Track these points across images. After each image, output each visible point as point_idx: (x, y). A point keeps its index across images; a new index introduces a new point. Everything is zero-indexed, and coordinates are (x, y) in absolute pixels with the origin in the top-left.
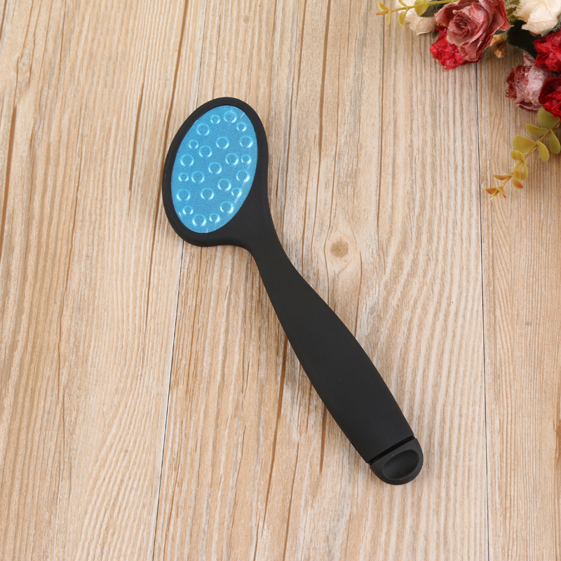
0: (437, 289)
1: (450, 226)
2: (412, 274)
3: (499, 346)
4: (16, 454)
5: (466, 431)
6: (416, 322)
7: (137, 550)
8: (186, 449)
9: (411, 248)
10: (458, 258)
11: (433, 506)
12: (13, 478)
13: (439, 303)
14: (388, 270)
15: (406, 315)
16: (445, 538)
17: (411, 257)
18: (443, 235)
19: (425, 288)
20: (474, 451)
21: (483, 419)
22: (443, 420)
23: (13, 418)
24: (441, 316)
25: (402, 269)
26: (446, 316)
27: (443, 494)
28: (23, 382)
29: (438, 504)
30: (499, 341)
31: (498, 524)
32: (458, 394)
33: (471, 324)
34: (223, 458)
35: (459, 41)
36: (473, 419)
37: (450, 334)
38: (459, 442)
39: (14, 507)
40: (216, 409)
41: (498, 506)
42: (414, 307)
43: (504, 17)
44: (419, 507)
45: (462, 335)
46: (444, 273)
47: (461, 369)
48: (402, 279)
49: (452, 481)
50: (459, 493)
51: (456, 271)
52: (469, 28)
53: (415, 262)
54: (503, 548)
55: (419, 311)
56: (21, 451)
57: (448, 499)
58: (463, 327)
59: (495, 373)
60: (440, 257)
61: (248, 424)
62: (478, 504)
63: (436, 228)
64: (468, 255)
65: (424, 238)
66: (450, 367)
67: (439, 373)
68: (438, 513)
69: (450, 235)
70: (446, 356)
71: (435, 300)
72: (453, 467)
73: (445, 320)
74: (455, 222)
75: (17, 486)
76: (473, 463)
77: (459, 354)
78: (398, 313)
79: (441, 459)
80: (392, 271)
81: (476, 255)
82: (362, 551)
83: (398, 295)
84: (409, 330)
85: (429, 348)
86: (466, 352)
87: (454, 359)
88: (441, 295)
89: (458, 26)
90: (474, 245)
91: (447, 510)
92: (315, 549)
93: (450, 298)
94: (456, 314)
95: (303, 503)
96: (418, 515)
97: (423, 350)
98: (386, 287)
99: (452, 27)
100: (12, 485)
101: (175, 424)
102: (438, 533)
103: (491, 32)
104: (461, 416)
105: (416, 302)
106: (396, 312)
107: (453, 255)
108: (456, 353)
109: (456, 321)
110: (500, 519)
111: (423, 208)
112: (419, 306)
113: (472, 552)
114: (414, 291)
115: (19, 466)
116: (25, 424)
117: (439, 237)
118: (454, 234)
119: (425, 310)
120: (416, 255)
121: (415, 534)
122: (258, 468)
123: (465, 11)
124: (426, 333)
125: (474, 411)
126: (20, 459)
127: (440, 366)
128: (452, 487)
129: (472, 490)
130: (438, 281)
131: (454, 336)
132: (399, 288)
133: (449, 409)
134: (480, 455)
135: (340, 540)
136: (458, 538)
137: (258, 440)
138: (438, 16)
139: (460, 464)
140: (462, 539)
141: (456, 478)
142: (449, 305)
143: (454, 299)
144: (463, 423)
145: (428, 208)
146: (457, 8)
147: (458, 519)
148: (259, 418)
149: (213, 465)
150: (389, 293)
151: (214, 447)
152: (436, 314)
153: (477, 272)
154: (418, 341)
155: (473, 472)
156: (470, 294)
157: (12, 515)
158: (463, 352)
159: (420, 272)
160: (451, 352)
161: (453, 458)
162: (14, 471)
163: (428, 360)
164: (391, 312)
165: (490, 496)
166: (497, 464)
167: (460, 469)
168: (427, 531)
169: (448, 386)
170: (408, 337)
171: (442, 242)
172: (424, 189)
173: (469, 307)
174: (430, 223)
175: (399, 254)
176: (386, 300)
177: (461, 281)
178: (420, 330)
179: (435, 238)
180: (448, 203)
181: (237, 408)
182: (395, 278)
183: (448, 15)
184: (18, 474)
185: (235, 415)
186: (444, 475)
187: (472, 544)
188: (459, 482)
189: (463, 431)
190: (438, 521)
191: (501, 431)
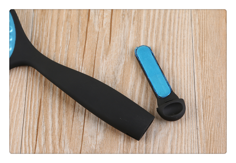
5: (182, 24)
7: (19, 80)
8: (42, 35)
20: (186, 32)
21: (190, 19)
22: (170, 20)
27: (171, 52)
29: (168, 56)
31: (199, 64)
34: (61, 39)
36: (185, 19)
38: (178, 29)
40: (57, 18)
41: (199, 56)
50: (179, 51)
54: (202, 74)
57: (173, 54)
61: (73, 24)
62: (189, 55)
72: (175, 40)
76: (186, 38)
79: (169, 37)
82: (131, 77)
91: (173, 58)
92: (108, 77)
95: (101, 58)
101: (37, 25)
104: (179, 17)
110: (199, 62)
113: (186, 77)
122: (79, 43)
125: (185, 15)
128: (175, 48)
129: (185, 50)
134: (189, 34)
135: (120, 73)
136: (179, 71)
137: (78, 31)
139: (179, 38)
140: (181, 71)
141: (177, 45)
147: (179, 62)
148: (79, 21)
149: (56, 43)
151: (57, 35)
155: (186, 42)
161: (176, 36)
165: (194, 52)
166: (198, 38)
167: (179, 41)
181: (67, 17)
185: (67, 21)
186: (171, 43)
187: (186, 73)
188: (179, 47)
189: (180, 24)
190: (169, 63)
191: (199, 23)
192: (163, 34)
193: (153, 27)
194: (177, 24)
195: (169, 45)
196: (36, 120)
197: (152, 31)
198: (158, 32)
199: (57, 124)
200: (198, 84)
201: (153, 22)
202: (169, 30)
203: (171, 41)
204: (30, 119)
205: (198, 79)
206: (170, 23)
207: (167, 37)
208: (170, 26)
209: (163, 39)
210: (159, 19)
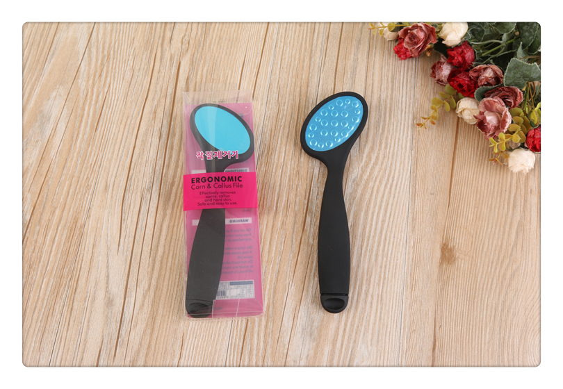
0: (387, 172)
1: (397, 140)
2: (375, 164)
3: (416, 204)
4: (171, 238)
5: (396, 245)
6: (376, 188)
9: (376, 151)
10: (399, 157)
11: (377, 281)
12: (169, 250)
13: (388, 179)
14: (364, 161)
15: (371, 184)
16: (382, 298)
17: (376, 155)
18: (392, 145)
19: (382, 171)
20: (399, 256)
22: (386, 239)
23: (170, 220)
24: (389, 186)
25: (370, 161)
26: (391, 186)
27: (382, 276)
28: (177, 202)
29: (379, 281)
30: (416, 201)
32: (394, 226)
33: (403, 191)
34: (274, 249)
35: (410, 47)
37: (392, 196)
38: (392, 250)
39: (169, 264)
41: (409, 284)
42: (376, 181)
43: (434, 36)
44: (370, 281)
45: (398, 197)
46: (391, 164)
47: (396, 214)
48: (371, 166)
49: (387, 270)
50: (390, 276)
51: (398, 164)
52: (416, 40)
53: (377, 158)
54: (410, 305)
55: (377, 182)
56: (174, 237)
57: (385, 278)
58: (399, 193)
59: (413, 217)
60: (390, 156)
61: (288, 233)
63: (389, 141)
64: (405, 156)
65: (383, 146)
66: (391, 212)
67: (385, 215)
68: (379, 285)
69: (396, 146)
70: (390, 207)
71: (386, 178)
72: (388, 263)
73: (390, 189)
74: (399, 139)
75: (171, 254)
76: (398, 262)
77: (396, 206)
78: (367, 183)
79: (383, 258)
80: (366, 161)
81: (409, 156)
83: (368, 174)
84: (372, 192)
85: (381, 202)
86: (400, 205)
87: (393, 209)
88: (389, 176)
89: (410, 39)
90: (408, 151)
91: (383, 283)
93: (393, 177)
94: (396, 186)
96: (369, 285)
97: (378, 203)
98: (362, 169)
99: (407, 39)
100: (169, 253)
102: (378, 295)
103: (427, 43)
104: (394, 237)
105: (376, 178)
106: (366, 182)
107: (397, 156)
108: (394, 206)
109: (396, 189)
110: (409, 290)
111: (383, 130)
112: (378, 180)
113: (394, 305)
114: (376, 173)
115: (172, 244)
116: (176, 223)
117: (390, 146)
118: (398, 145)
119: (380, 182)
120: (378, 154)
121: (366, 294)
122: (291, 255)
123: (415, 31)
124: (380, 194)
126: (173, 241)
127: (386, 211)
128: (387, 272)
129: (397, 275)
130: (388, 168)
131: (394, 197)
132: (369, 170)
133: (389, 233)
134: (402, 258)
136: (388, 298)
137: (292, 241)
138: (400, 33)
139: (392, 262)
140: (390, 298)
141: (389, 268)
142: (393, 181)
143: (395, 178)
144: (395, 241)
145: (386, 131)
146: (410, 30)
147: (389, 289)
148: (294, 230)
149: (269, 252)
150: (363, 172)
152: (386, 185)
153: (408, 166)
154: (376, 198)
155: (398, 266)
156: (404, 176)
157: (168, 268)
158: (398, 206)
159: (380, 163)
160: (392, 205)
161: (389, 258)
162: (170, 246)
163: (380, 208)
164: (363, 182)
166: (410, 263)
167: (392, 264)
168: (373, 293)
169: (389, 222)
170: (371, 195)
171: (392, 149)
172: (385, 121)
173: (403, 183)
174: (387, 138)
175: (369, 153)
176: (362, 176)
177: (400, 169)
178: (378, 192)
179: (389, 146)
180: (396, 129)
181: (283, 224)
182: (367, 165)
183: (406, 33)
184: (172, 248)
185: (282, 228)
186: (383, 266)
187: (395, 301)
188: (391, 271)
189: (395, 245)
190: (379, 289)
191: (414, 246)
192: (377, 255)
193: (367, 245)
194: (391, 245)
195: (381, 267)
196: (243, 337)
197: (367, 250)
198: (372, 252)
199: (262, 344)
200: (405, 315)
201: (368, 240)
202: (383, 251)
203: (384, 264)
204: (237, 335)
205: (405, 309)
206: (385, 243)
207: (380, 258)
208: (384, 246)
209: (376, 260)
210: (374, 237)
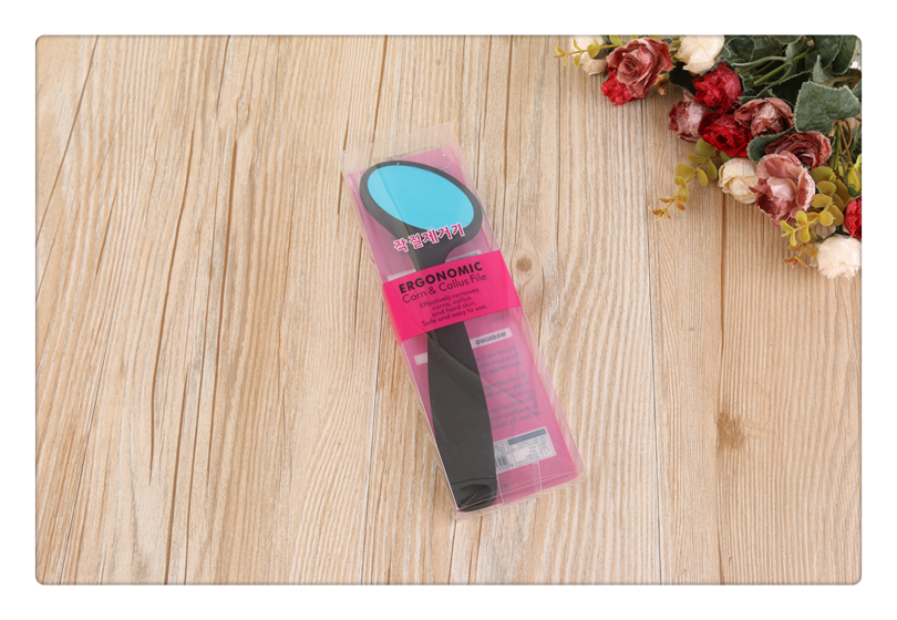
0: (610, 299)
1: (621, 243)
2: (588, 286)
3: (666, 349)
4: (243, 446)
6: (592, 328)
9: (587, 263)
10: (628, 271)
11: (610, 490)
12: (241, 468)
13: (613, 311)
14: (567, 283)
15: (584, 322)
16: (621, 518)
17: (587, 271)
18: (615, 252)
19: (600, 298)
23: (239, 414)
24: (615, 323)
25: (579, 282)
26: (619, 323)
28: (248, 383)
30: (665, 345)
32: (631, 392)
33: (641, 330)
35: (628, 81)
37: (623, 339)
39: (242, 493)
42: (591, 316)
43: (668, 59)
44: (598, 491)
45: (633, 339)
46: (616, 285)
47: (633, 370)
48: (580, 291)
49: (626, 468)
51: (627, 284)
52: (637, 68)
53: (590, 276)
55: (595, 318)
56: (247, 444)
58: (634, 332)
59: (663, 373)
60: (613, 272)
63: (608, 246)
64: (638, 268)
65: (599, 254)
66: (623, 368)
67: (613, 373)
68: (614, 496)
69: (621, 252)
70: (620, 358)
71: (609, 309)
73: (618, 327)
74: (625, 240)
75: (244, 474)
77: (631, 356)
78: (576, 321)
80: (571, 284)
81: (645, 268)
83: (577, 304)
84: (587, 335)
85: (605, 351)
86: (637, 354)
87: (627, 361)
88: (614, 305)
89: (627, 67)
90: (642, 260)
93: (622, 307)
94: (628, 321)
96: (597, 498)
97: (599, 353)
98: (565, 297)
99: (621, 68)
100: (240, 473)
102: (614, 513)
103: (657, 72)
105: (592, 311)
106: (575, 319)
107: (624, 270)
108: (628, 355)
109: (627, 327)
111: (597, 228)
112: (595, 314)
114: (590, 301)
115: (245, 457)
116: (250, 420)
117: (611, 254)
118: (625, 251)
119: (600, 317)
120: (592, 270)
121: (594, 515)
123: (634, 53)
124: (602, 337)
126: (246, 451)
127: (614, 367)
130: (611, 292)
131: (626, 341)
132: (577, 298)
133: (622, 404)
138: (609, 59)
142: (621, 313)
143: (625, 308)
144: (635, 417)
145: (601, 228)
146: (626, 51)
150: (568, 303)
152: (610, 321)
153: (645, 285)
154: (595, 346)
156: (640, 304)
157: (241, 500)
158: (634, 355)
159: (595, 284)
160: (624, 355)
162: (241, 461)
163: (603, 362)
164: (570, 320)
168: (605, 512)
169: (621, 384)
170: (586, 342)
171: (614, 258)
172: (597, 212)
173: (639, 315)
174: (604, 241)
175: (576, 269)
176: (566, 309)
177: (631, 292)
178: (596, 335)
179: (608, 255)
180: (619, 223)
182: (573, 290)
183: (619, 57)
184: (245, 464)
